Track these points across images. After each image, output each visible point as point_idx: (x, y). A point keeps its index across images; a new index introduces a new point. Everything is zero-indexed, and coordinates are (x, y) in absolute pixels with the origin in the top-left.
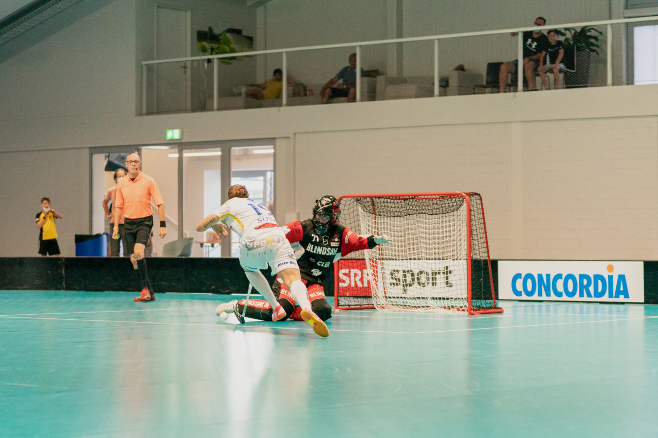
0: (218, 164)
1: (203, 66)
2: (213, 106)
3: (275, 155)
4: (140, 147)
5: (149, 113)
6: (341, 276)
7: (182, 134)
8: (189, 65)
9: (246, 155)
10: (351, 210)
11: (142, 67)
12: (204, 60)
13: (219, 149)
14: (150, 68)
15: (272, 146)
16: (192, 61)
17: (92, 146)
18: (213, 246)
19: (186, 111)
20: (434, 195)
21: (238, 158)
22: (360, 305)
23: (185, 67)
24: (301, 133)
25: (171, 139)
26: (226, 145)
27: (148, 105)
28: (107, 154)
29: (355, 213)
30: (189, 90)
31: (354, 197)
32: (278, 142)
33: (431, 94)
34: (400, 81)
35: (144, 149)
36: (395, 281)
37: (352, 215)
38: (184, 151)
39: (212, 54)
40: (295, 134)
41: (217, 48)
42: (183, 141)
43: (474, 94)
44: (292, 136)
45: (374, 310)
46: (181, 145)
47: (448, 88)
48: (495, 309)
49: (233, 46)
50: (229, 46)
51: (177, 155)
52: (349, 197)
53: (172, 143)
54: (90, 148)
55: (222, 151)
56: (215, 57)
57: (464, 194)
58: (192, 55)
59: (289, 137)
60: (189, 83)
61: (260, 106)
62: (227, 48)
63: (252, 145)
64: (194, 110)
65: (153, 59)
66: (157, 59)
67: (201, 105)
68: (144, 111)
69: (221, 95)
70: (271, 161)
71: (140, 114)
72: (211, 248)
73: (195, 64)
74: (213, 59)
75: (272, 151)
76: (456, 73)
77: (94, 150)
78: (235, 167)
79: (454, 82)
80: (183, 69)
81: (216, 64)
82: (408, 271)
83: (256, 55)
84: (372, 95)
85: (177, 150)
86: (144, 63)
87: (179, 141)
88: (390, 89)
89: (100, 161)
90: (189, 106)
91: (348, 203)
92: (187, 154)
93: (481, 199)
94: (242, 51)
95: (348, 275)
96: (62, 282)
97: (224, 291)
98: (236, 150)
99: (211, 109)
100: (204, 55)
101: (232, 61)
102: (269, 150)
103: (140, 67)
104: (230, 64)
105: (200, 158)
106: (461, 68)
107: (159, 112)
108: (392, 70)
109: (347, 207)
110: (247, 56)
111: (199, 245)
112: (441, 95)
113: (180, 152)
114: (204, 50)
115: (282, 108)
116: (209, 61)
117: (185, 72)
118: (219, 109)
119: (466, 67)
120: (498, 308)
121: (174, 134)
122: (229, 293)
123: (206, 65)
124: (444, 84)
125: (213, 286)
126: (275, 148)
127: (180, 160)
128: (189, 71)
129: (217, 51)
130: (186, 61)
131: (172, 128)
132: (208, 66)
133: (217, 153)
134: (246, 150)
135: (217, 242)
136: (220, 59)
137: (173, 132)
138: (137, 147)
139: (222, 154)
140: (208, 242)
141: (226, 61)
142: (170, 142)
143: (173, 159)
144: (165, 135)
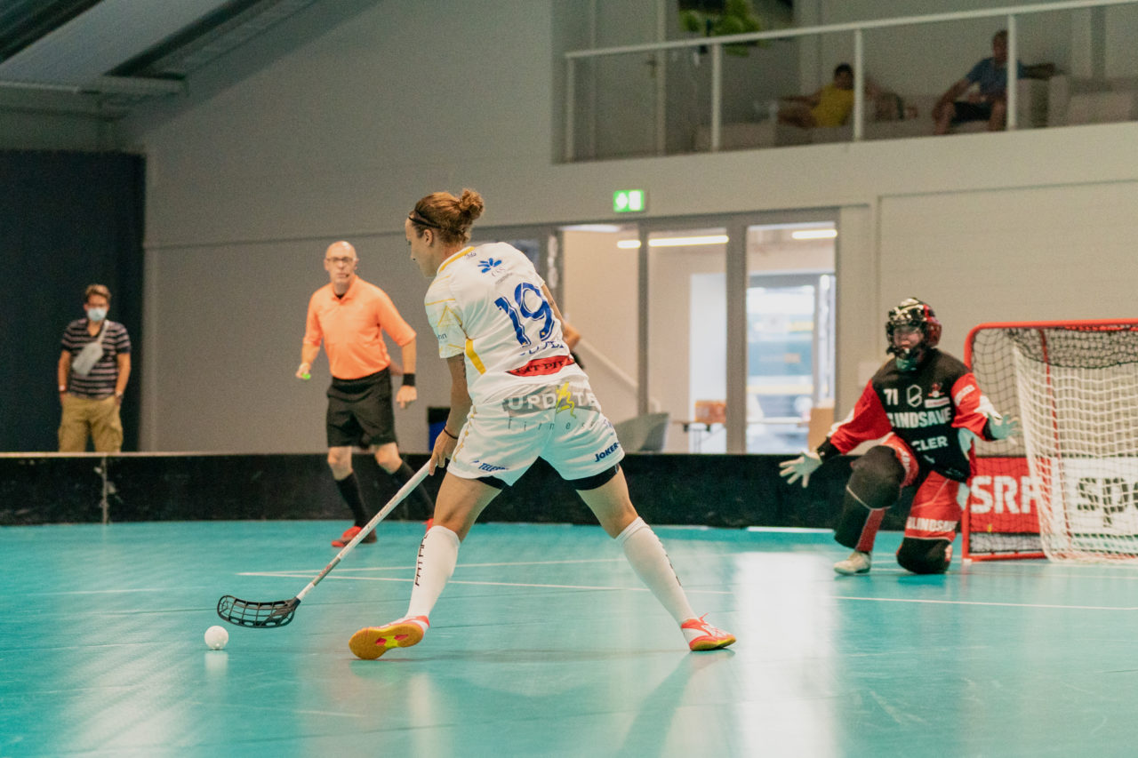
0: (721, 261)
1: (691, 62)
2: (710, 143)
3: (837, 242)
4: (559, 228)
5: (579, 158)
6: (975, 491)
7: (647, 201)
8: (661, 59)
9: (778, 242)
10: (998, 356)
11: (565, 63)
12: (692, 48)
13: (723, 230)
14: (581, 65)
15: (832, 224)
16: (669, 51)
18: (708, 429)
19: (655, 153)
21: (762, 249)
22: (1016, 552)
23: (653, 63)
24: (890, 196)
25: (626, 210)
26: (736, 222)
27: (577, 142)
29: (1006, 361)
30: (661, 112)
31: (1003, 328)
32: (845, 216)
34: (1098, 85)
35: (570, 232)
36: (1088, 502)
37: (999, 365)
38: (652, 235)
39: (708, 35)
40: (880, 199)
41: (720, 23)
42: (653, 213)
44: (873, 203)
45: (1044, 561)
46: (644, 224)
49: (753, 17)
50: (742, 18)
51: (637, 244)
52: (992, 328)
53: (626, 220)
55: (730, 233)
56: (715, 41)
58: (668, 38)
59: (866, 206)
60: (661, 96)
61: (809, 141)
62: (739, 23)
63: (791, 222)
64: (671, 150)
65: (587, 47)
66: (597, 47)
67: (686, 141)
68: (570, 153)
69: (725, 121)
70: (829, 255)
71: (560, 159)
72: (705, 434)
73: (675, 56)
74: (711, 45)
75: (832, 234)
78: (756, 266)
80: (649, 68)
81: (716, 57)
82: (1115, 481)
83: (799, 37)
84: (1039, 116)
85: (635, 233)
86: (569, 55)
87: (641, 216)
88: (1080, 103)
90: (661, 143)
91: (992, 339)
92: (657, 242)
94: (770, 28)
95: (990, 488)
97: (733, 521)
98: (757, 232)
99: (707, 149)
100: (692, 37)
101: (752, 50)
102: (827, 232)
103: (560, 64)
104: (745, 55)
105: (683, 251)
107: (599, 157)
108: (1082, 65)
109: (988, 350)
110: (781, 39)
111: (680, 427)
113: (644, 238)
114: (692, 28)
115: (852, 146)
116: (703, 50)
117: (653, 74)
118: (725, 148)
121: (630, 201)
122: (742, 527)
123: (696, 57)
125: (709, 511)
126: (838, 227)
127: (643, 253)
128: (661, 70)
129: (719, 29)
130: (656, 51)
131: (628, 187)
132: (701, 61)
133: (720, 238)
134: (778, 232)
135: (717, 421)
136: (725, 45)
137: (628, 196)
138: (555, 229)
139: (730, 240)
140: (699, 421)
141: (741, 50)
142: (621, 217)
143: (629, 251)
144: (611, 204)
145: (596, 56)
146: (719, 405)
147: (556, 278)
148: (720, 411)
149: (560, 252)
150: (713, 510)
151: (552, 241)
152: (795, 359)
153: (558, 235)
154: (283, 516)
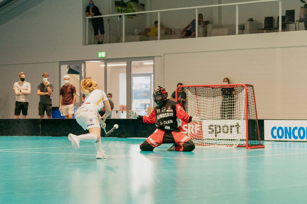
0: (125, 70)
1: (117, 19)
2: (122, 40)
3: (154, 66)
5: (90, 44)
6: (184, 128)
7: (106, 55)
9: (141, 65)
12: (118, 16)
13: (126, 62)
15: (153, 61)
18: (122, 112)
21: (137, 67)
23: (109, 20)
24: (167, 54)
25: (101, 57)
26: (129, 60)
27: (89, 40)
28: (69, 65)
31: (186, 87)
32: (156, 58)
33: (234, 33)
34: (220, 26)
35: (87, 62)
38: (107, 63)
39: (122, 13)
41: (126, 10)
42: (107, 58)
43: (258, 33)
44: (163, 55)
46: (106, 60)
47: (244, 30)
48: (260, 145)
49: (134, 9)
51: (104, 66)
53: (101, 59)
54: (59, 62)
55: (127, 63)
56: (123, 14)
57: (244, 85)
59: (161, 56)
61: (148, 40)
62: (131, 10)
67: (117, 40)
68: (87, 43)
69: (126, 35)
70: (152, 68)
71: (85, 44)
72: (121, 114)
73: (114, 18)
74: (122, 15)
76: (248, 22)
77: (62, 63)
78: (134, 71)
79: (247, 27)
81: (124, 18)
82: (217, 125)
83: (146, 13)
84: (205, 34)
85: (104, 63)
86: (87, 18)
87: (105, 58)
88: (215, 31)
89: (65, 69)
92: (109, 65)
93: (253, 88)
94: (139, 11)
95: (187, 127)
96: (40, 131)
97: (123, 136)
98: (134, 63)
99: (122, 42)
100: (117, 13)
101: (134, 17)
102: (151, 63)
103: (85, 20)
104: (132, 18)
105: (118, 67)
106: (251, 20)
108: (216, 21)
110: (141, 14)
111: (116, 112)
112: (239, 33)
113: (106, 64)
114: (119, 11)
115: (157, 41)
116: (120, 16)
118: (126, 41)
119: (253, 19)
120: (262, 145)
121: (102, 55)
122: (126, 137)
123: (119, 18)
124: (242, 28)
125: (117, 133)
126: (154, 62)
127: (106, 68)
129: (126, 11)
130: (110, 17)
131: (101, 51)
133: (124, 64)
135: (125, 110)
136: (126, 15)
137: (102, 54)
138: (84, 62)
139: (127, 65)
140: (120, 110)
141: (130, 16)
143: (102, 67)
144: (98, 55)
146: (125, 106)
147: (84, 74)
148: (125, 108)
149: (85, 68)
150: (118, 133)
151: (83, 64)
152: (146, 94)
153: (85, 63)
154: (9, 135)
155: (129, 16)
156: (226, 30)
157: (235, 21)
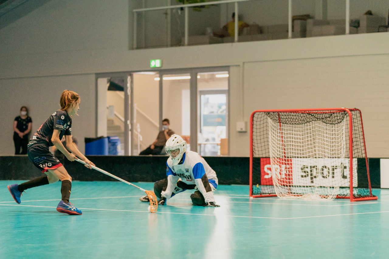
0: (188, 85)
2: (184, 43)
3: (229, 79)
4: (132, 73)
5: (138, 48)
6: (266, 170)
7: (162, 63)
8: (169, 12)
9: (213, 79)
10: (262, 122)
11: (133, 13)
12: (178, 8)
13: (189, 74)
14: (139, 14)
15: (227, 72)
16: (172, 9)
17: (97, 72)
19: (167, 46)
20: (325, 110)
21: (206, 81)
22: (270, 194)
23: (166, 14)
24: (247, 62)
25: (154, 67)
26: (193, 71)
27: (138, 43)
28: (109, 78)
29: (265, 125)
30: (169, 31)
31: (265, 112)
32: (232, 69)
33: (343, 32)
34: (325, 22)
35: (135, 75)
36: (304, 174)
37: (262, 126)
38: (164, 76)
40: (244, 63)
42: (163, 68)
43: (378, 32)
44: (241, 64)
45: (276, 197)
46: (161, 72)
47: (359, 28)
48: (371, 197)
51: (158, 79)
52: (260, 112)
53: (155, 70)
54: (96, 74)
55: (191, 75)
56: (186, 6)
57: (347, 110)
58: (172, 5)
59: (239, 66)
60: (169, 26)
61: (222, 42)
63: (215, 71)
64: (172, 46)
65: (141, 8)
66: (145, 7)
67: (178, 42)
68: (135, 46)
69: (190, 35)
70: (226, 83)
71: (132, 48)
73: (174, 11)
74: (185, 7)
75: (227, 76)
76: (365, 16)
77: (99, 75)
78: (201, 87)
79: (363, 24)
80: (164, 16)
81: (187, 11)
82: (314, 167)
83: (220, 4)
84: (304, 34)
85: (158, 75)
86: (135, 10)
87: (160, 69)
88: (317, 29)
89: (103, 83)
90: (169, 43)
91: (260, 116)
92: (166, 78)
93: (360, 113)
95: (270, 169)
98: (205, 75)
99: (183, 45)
100: (178, 4)
101: (203, 9)
102: (225, 75)
103: (131, 14)
104: (200, 11)
105: (179, 81)
106: (369, 13)
107: (146, 47)
108: (319, 16)
109: (259, 120)
110: (213, 5)
112: (351, 33)
113: (161, 77)
115: (234, 44)
116: (182, 9)
117: (166, 18)
118: (190, 44)
119: (373, 12)
120: (374, 196)
121: (156, 63)
123: (179, 12)
124: (356, 25)
126: (229, 74)
127: (161, 82)
128: (169, 16)
130: (167, 9)
131: (155, 58)
132: (181, 13)
133: (188, 77)
134: (213, 75)
136: (190, 7)
137: (155, 62)
138: (130, 73)
139: (191, 78)
141: (198, 9)
142: (153, 69)
143: (157, 81)
144: (149, 64)
145: (145, 11)
146: (188, 137)
147: (130, 91)
148: (189, 139)
149: (132, 82)
151: (129, 78)
153: (131, 76)
155: (195, 8)
156: (332, 28)
157: (345, 15)
